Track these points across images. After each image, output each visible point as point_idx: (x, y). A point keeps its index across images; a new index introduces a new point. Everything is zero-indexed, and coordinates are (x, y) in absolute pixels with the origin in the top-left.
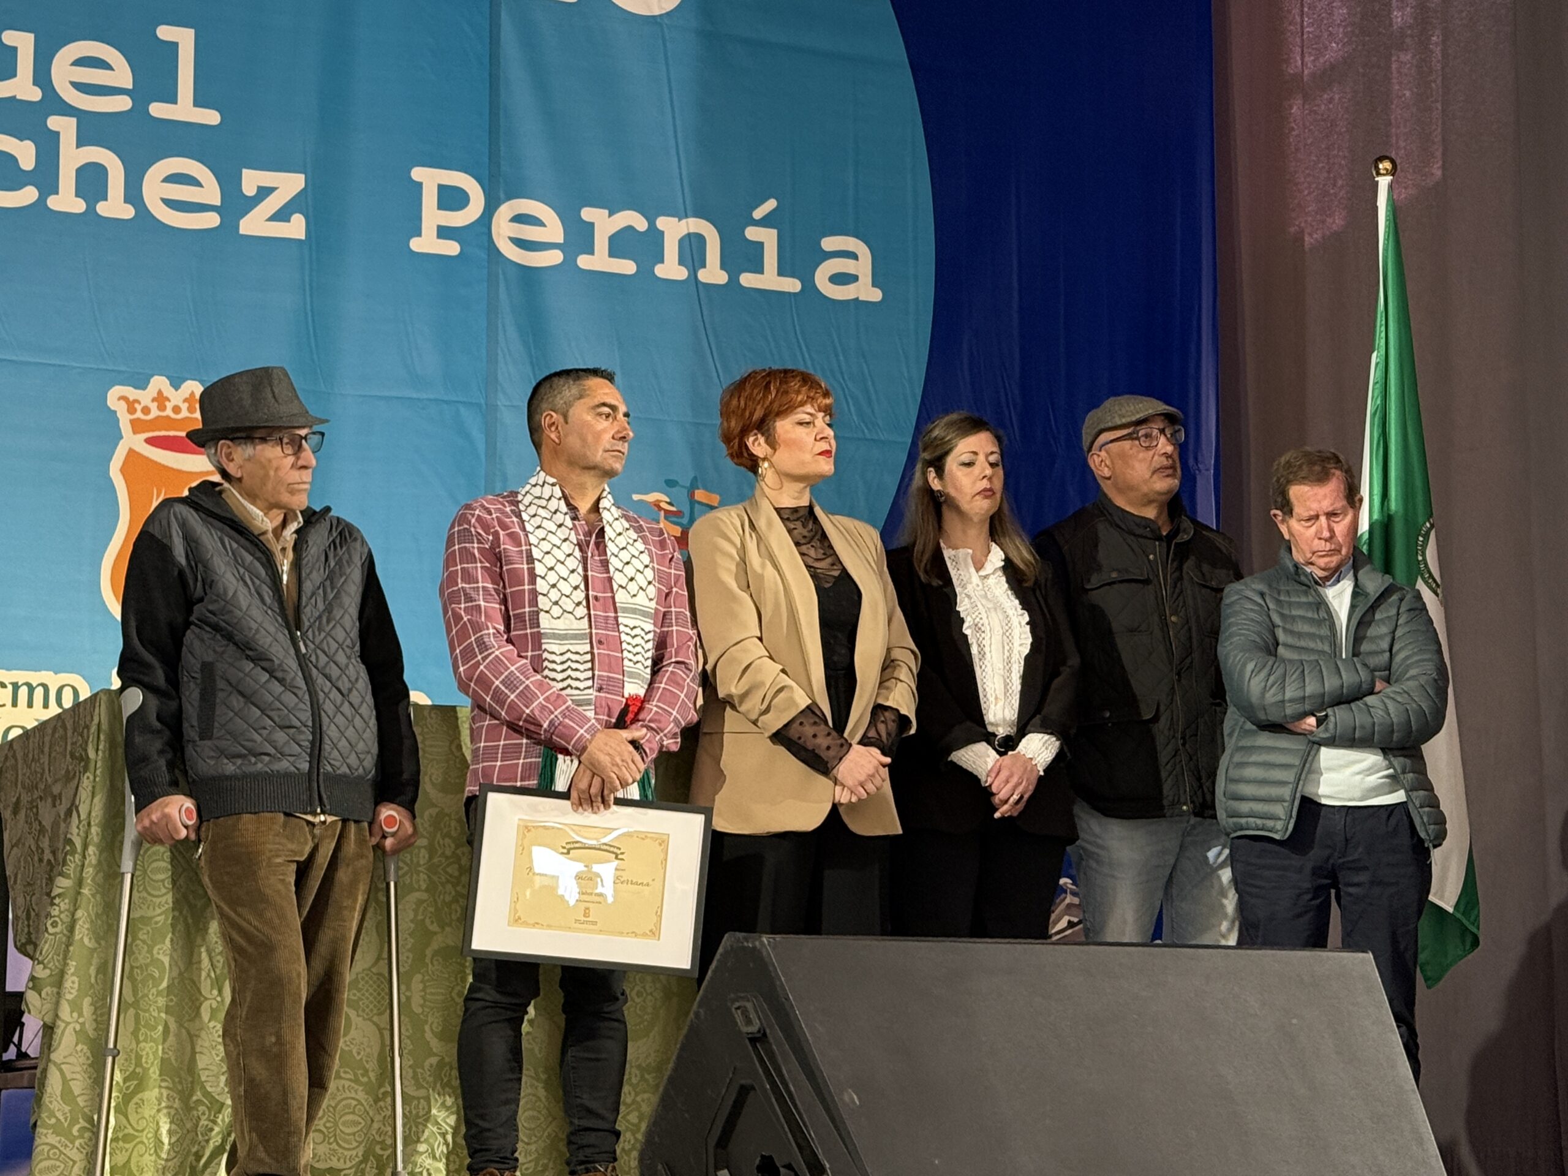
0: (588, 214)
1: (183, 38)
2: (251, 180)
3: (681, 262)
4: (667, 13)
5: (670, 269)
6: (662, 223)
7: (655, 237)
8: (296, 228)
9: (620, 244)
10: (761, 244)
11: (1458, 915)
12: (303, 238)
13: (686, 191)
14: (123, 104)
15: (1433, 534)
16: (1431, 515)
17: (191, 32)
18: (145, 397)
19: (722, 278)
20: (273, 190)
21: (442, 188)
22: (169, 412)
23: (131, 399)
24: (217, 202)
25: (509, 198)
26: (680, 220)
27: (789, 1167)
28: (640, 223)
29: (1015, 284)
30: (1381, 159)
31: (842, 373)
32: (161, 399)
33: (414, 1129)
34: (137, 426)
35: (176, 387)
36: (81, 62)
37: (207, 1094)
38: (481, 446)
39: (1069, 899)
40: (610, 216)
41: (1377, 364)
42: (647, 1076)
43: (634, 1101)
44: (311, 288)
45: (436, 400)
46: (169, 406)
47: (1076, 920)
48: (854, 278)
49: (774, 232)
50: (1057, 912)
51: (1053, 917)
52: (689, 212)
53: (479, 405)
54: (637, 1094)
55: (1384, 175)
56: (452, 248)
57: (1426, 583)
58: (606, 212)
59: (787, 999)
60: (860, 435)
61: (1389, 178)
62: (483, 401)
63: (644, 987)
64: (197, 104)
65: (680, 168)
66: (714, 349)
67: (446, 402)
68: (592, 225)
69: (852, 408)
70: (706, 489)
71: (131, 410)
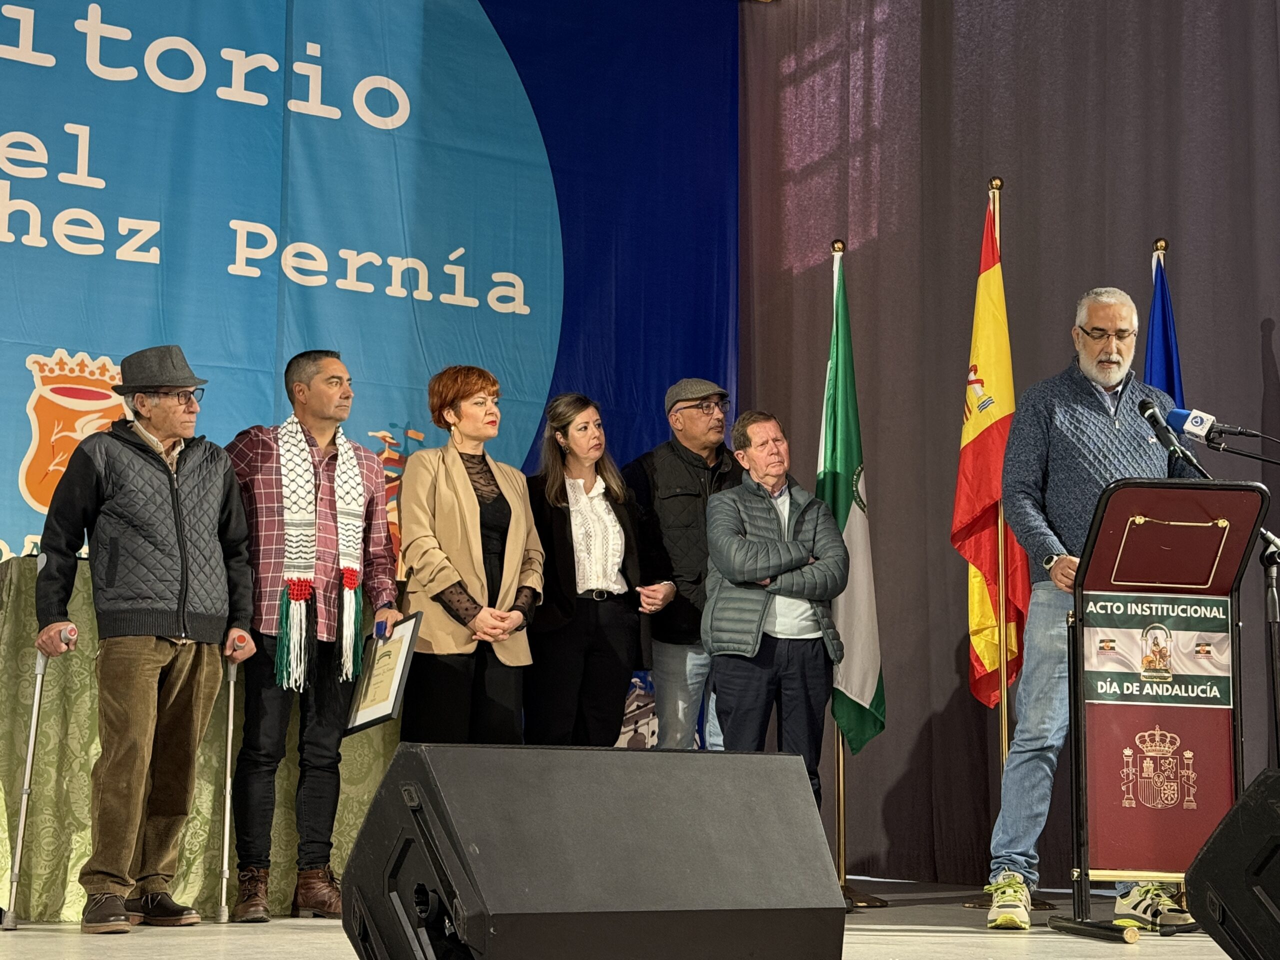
0: (343, 253)
1: (82, 132)
2: (124, 225)
3: (403, 286)
4: (398, 128)
5: (396, 290)
6: (391, 260)
7: (386, 269)
8: (153, 256)
9: (363, 273)
10: (454, 276)
11: (873, 710)
12: (158, 263)
13: (407, 239)
14: (41, 173)
15: (862, 474)
16: (862, 463)
17: (87, 128)
18: (51, 362)
19: (428, 297)
20: (138, 231)
21: (249, 234)
22: (67, 372)
23: (42, 363)
24: (103, 239)
25: (292, 242)
26: (403, 259)
27: (434, 891)
28: (377, 261)
29: (614, 306)
30: (836, 241)
31: (503, 357)
32: (61, 364)
33: (211, 841)
34: (45, 381)
35: (72, 356)
36: (14, 145)
37: (75, 819)
38: (271, 400)
39: (638, 691)
40: (358, 255)
41: (831, 368)
42: (363, 808)
43: (355, 824)
44: (162, 295)
45: (243, 369)
46: (67, 368)
47: (642, 704)
48: (512, 299)
49: (462, 269)
50: (630, 699)
51: (628, 702)
52: (409, 255)
53: (271, 373)
54: (356, 820)
55: (837, 251)
56: (255, 272)
57: (858, 504)
58: (355, 252)
59: (436, 786)
60: (514, 398)
61: (841, 253)
62: (273, 371)
63: (363, 751)
64: (90, 175)
65: (403, 225)
66: (423, 342)
67: (249, 370)
68: (346, 260)
69: (509, 380)
70: (415, 429)
71: (42, 370)
